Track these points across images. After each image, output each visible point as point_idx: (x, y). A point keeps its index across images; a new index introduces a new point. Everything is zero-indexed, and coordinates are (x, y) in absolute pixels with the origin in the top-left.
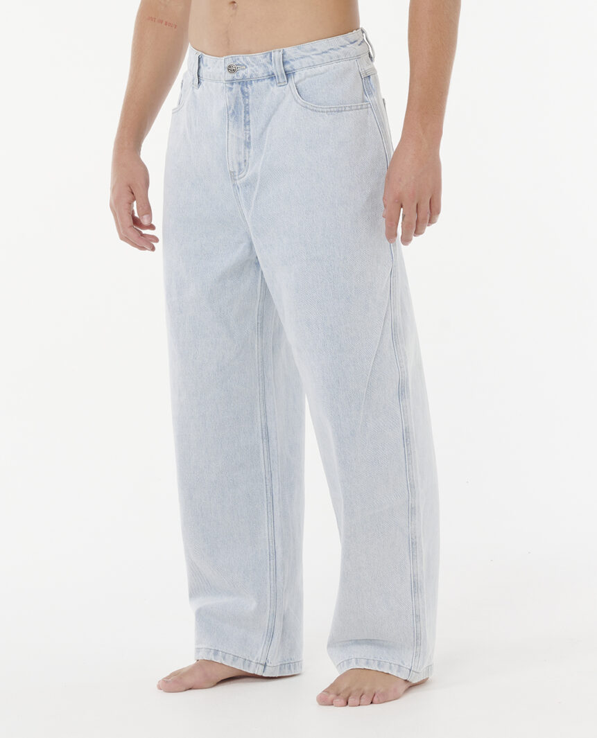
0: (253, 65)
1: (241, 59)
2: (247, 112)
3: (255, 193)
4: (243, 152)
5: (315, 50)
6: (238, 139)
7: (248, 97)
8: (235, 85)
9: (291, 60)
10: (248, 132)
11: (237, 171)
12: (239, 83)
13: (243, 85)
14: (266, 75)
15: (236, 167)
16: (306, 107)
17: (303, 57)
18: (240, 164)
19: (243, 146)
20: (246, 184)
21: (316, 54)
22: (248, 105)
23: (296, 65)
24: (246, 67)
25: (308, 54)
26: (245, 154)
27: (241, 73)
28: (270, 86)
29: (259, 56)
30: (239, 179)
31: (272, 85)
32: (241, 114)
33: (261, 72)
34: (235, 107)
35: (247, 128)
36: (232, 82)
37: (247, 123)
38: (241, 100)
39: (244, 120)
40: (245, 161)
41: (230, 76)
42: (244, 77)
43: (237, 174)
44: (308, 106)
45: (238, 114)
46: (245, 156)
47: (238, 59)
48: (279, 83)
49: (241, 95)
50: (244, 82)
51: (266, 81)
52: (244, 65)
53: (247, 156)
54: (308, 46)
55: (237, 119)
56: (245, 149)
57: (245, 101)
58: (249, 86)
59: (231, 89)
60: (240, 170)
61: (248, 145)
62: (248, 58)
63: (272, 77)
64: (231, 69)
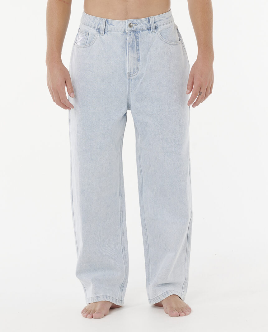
0: (141, 23)
1: (135, 21)
2: (138, 46)
3: (140, 82)
4: (136, 64)
5: (165, 17)
6: (134, 57)
7: (138, 39)
8: (132, 33)
9: (157, 22)
10: (138, 54)
11: (132, 72)
12: (134, 32)
13: (135, 33)
14: (146, 28)
15: (132, 71)
16: (167, 43)
17: (161, 20)
18: (134, 69)
19: (136, 61)
20: (136, 79)
21: (166, 19)
22: (138, 42)
23: (158, 23)
24: (137, 25)
25: (163, 19)
26: (137, 64)
27: (135, 27)
28: (148, 34)
29: (143, 20)
30: (133, 76)
31: (149, 33)
32: (135, 46)
33: (144, 27)
34: (132, 43)
35: (138, 52)
36: (130, 32)
37: (138, 50)
38: (135, 40)
39: (136, 49)
40: (137, 67)
41: (129, 29)
42: (137, 29)
43: (132, 74)
44: (167, 42)
45: (133, 46)
46: (137, 66)
47: (134, 21)
48: (153, 32)
49: (135, 38)
50: (136, 32)
51: (146, 31)
52: (136, 24)
53: (138, 65)
54: (163, 15)
55: (133, 48)
56: (137, 62)
57: (136, 40)
58: (139, 33)
59: (130, 35)
60: (134, 72)
61: (138, 60)
62: (139, 20)
63: (149, 29)
64: (130, 25)
